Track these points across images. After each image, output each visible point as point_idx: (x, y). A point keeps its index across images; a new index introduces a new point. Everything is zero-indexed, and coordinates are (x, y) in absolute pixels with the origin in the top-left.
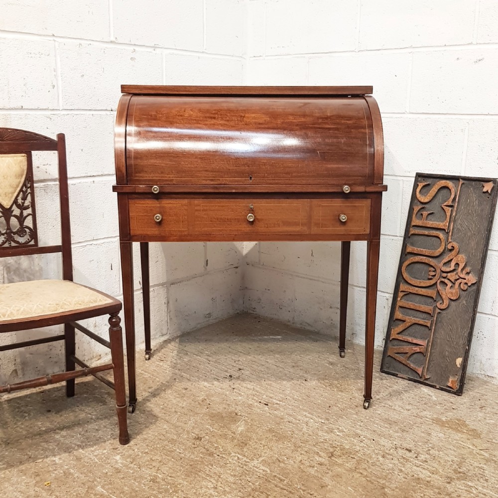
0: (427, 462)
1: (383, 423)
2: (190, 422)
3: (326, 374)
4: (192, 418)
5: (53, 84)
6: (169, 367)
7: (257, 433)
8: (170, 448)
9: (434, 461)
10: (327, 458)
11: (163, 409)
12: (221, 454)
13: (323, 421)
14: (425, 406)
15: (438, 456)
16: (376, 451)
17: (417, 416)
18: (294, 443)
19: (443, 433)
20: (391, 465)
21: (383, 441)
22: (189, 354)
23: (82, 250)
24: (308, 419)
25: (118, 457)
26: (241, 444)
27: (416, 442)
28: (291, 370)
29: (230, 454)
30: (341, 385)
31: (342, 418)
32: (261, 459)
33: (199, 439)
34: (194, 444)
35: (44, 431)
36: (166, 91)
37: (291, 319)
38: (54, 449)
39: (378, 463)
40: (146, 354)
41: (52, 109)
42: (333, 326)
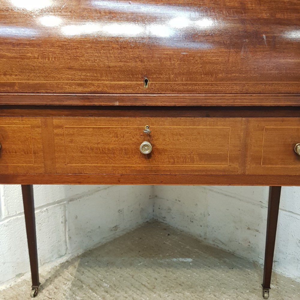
22: (84, 287)
40: (32, 290)
42: (251, 249)
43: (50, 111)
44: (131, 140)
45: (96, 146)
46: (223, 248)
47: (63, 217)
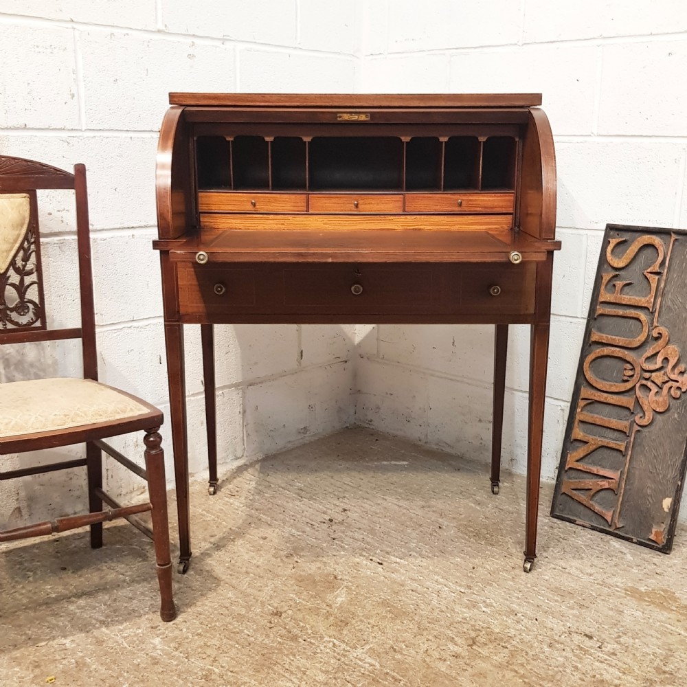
0: (616, 655)
1: (552, 594)
2: (266, 588)
3: (470, 519)
4: (270, 583)
5: (72, 92)
6: (242, 505)
7: (364, 607)
8: (235, 628)
9: (626, 654)
10: (466, 647)
11: (228, 568)
12: (309, 638)
13: (463, 591)
14: (616, 568)
15: (633, 646)
16: (540, 638)
17: (603, 584)
18: (419, 623)
19: (641, 610)
20: (562, 659)
21: (551, 622)
22: (273, 486)
23: (116, 334)
24: (440, 586)
25: (157, 641)
26: (340, 623)
27: (600, 624)
28: (420, 512)
29: (322, 638)
30: (492, 536)
31: (491, 585)
32: (367, 647)
33: (278, 614)
34: (271, 623)
35: (54, 598)
36: (235, 101)
37: (422, 437)
38: (66, 626)
39: (542, 656)
40: (210, 486)
41: (70, 128)
42: (483, 448)
46: (449, 451)
47: (242, 406)
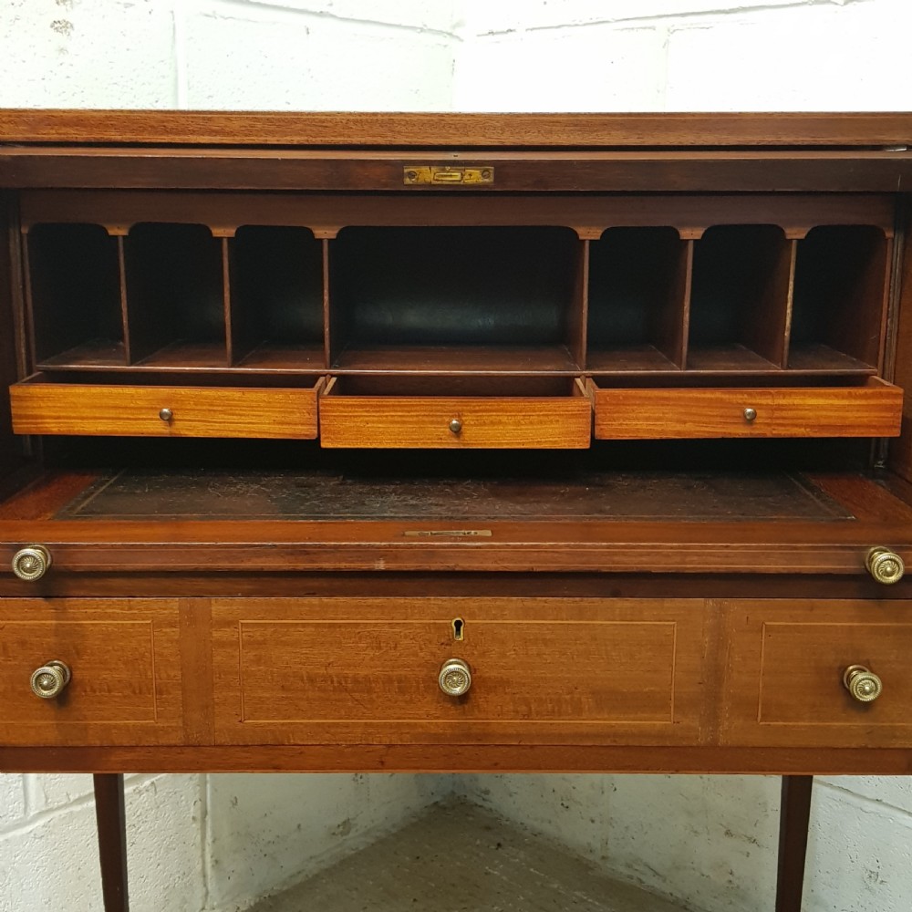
37: (597, 844)
42: (735, 892)
43: (202, 583)
44: (416, 655)
45: (323, 671)
46: (656, 885)
47: (199, 803)
